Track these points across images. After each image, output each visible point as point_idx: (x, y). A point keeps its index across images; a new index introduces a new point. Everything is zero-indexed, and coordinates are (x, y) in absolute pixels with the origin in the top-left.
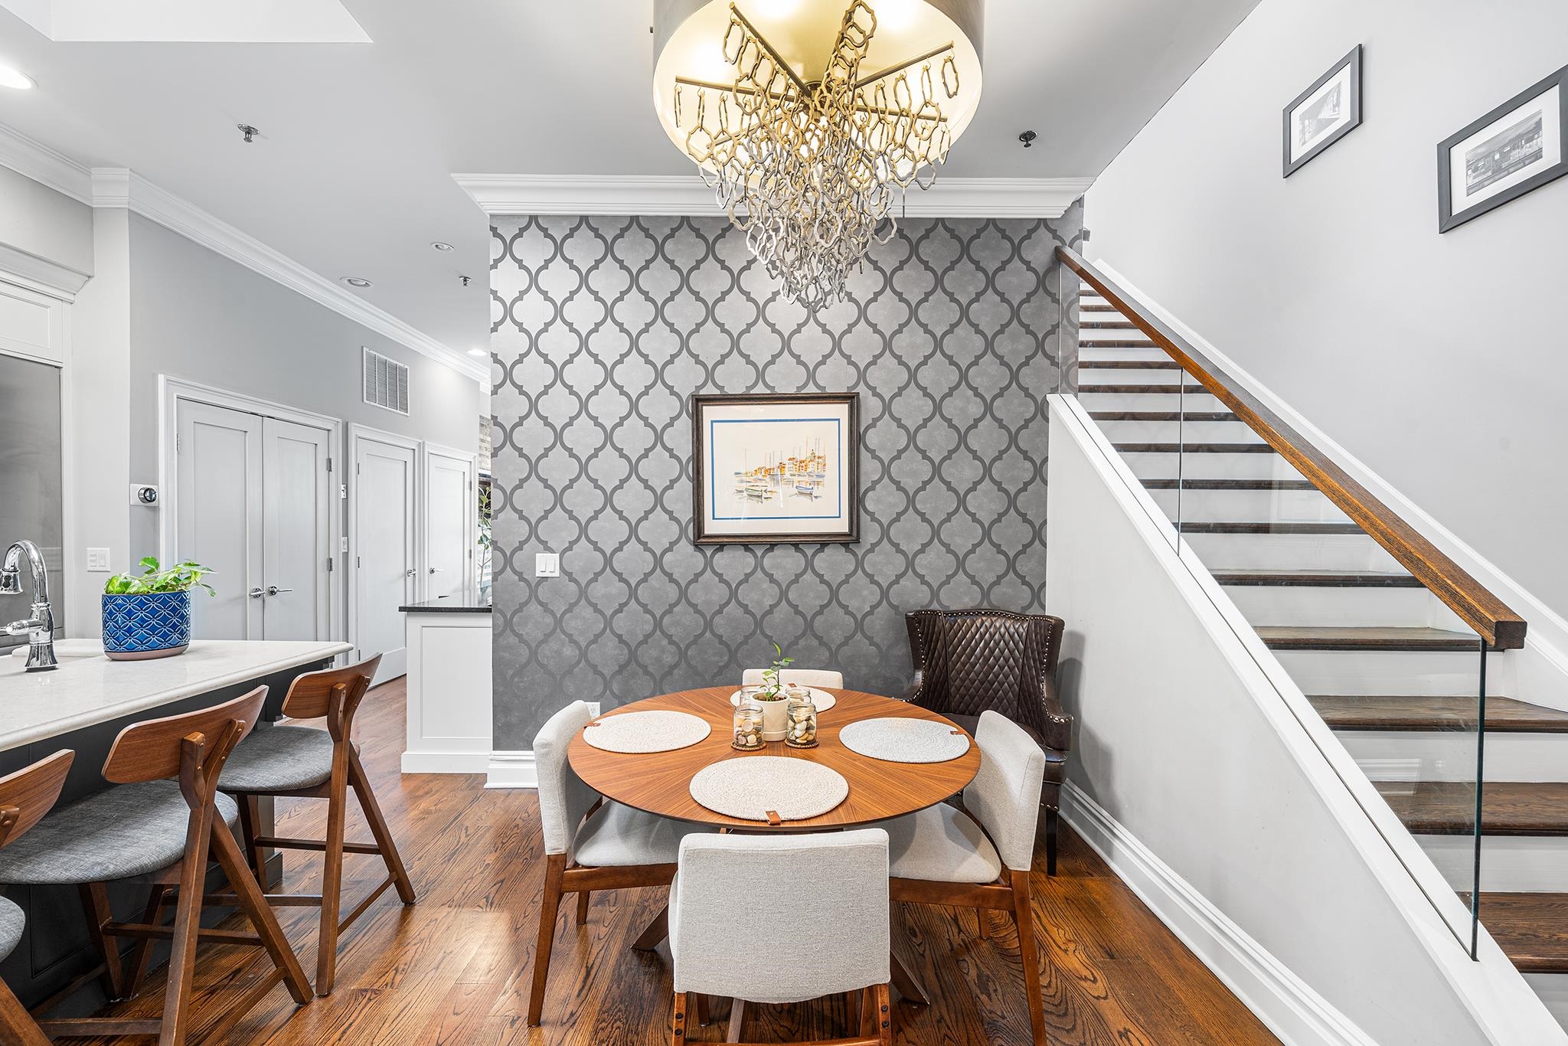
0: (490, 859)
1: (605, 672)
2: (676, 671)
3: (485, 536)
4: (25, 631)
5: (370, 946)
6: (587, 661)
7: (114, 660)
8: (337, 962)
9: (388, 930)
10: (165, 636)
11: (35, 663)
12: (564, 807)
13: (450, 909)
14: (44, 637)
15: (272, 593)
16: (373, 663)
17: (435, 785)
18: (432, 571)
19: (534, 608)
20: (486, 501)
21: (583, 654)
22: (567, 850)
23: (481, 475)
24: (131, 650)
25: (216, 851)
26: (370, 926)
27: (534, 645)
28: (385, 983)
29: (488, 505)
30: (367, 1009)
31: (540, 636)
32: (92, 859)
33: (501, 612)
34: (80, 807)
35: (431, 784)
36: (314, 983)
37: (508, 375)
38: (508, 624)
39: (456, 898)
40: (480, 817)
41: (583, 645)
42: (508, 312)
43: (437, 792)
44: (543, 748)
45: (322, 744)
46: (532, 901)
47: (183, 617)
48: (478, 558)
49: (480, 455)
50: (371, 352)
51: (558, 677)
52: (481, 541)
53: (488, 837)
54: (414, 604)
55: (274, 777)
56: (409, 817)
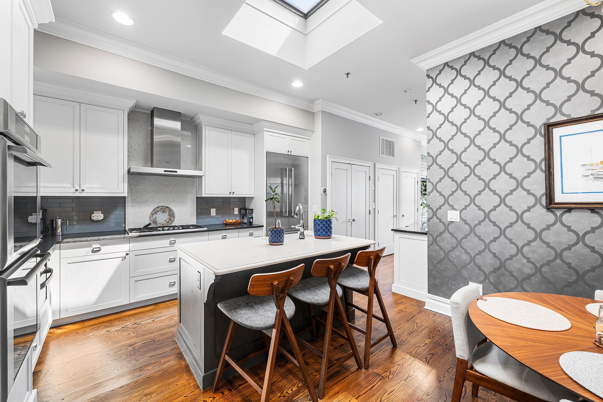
0: (427, 341)
1: (485, 270)
2: (532, 278)
3: (423, 202)
4: (299, 228)
5: (381, 357)
6: (475, 263)
7: (316, 238)
8: (370, 357)
9: (387, 354)
10: (326, 232)
11: (301, 237)
12: (467, 337)
13: (411, 357)
14: (302, 230)
15: (354, 221)
16: (382, 250)
17: (404, 301)
18: (403, 216)
19: (447, 235)
20: (424, 188)
21: (473, 259)
22: (469, 359)
23: (422, 178)
24: (319, 236)
25: (336, 305)
26: (381, 349)
27: (447, 251)
28: (386, 376)
29: (425, 190)
30: (379, 383)
31: (450, 248)
32: (308, 297)
33: (431, 235)
34: (308, 279)
35: (403, 300)
36: (363, 362)
37: (435, 134)
38: (435, 240)
39: (413, 352)
40: (423, 320)
41: (473, 255)
42: (434, 108)
43: (405, 303)
44: (455, 305)
45: (366, 276)
46: (448, 370)
47: (331, 227)
48: (421, 211)
49: (421, 170)
50: (383, 137)
51: (459, 268)
52: (422, 205)
53: (426, 331)
54: (396, 228)
55: (352, 284)
56: (395, 310)
